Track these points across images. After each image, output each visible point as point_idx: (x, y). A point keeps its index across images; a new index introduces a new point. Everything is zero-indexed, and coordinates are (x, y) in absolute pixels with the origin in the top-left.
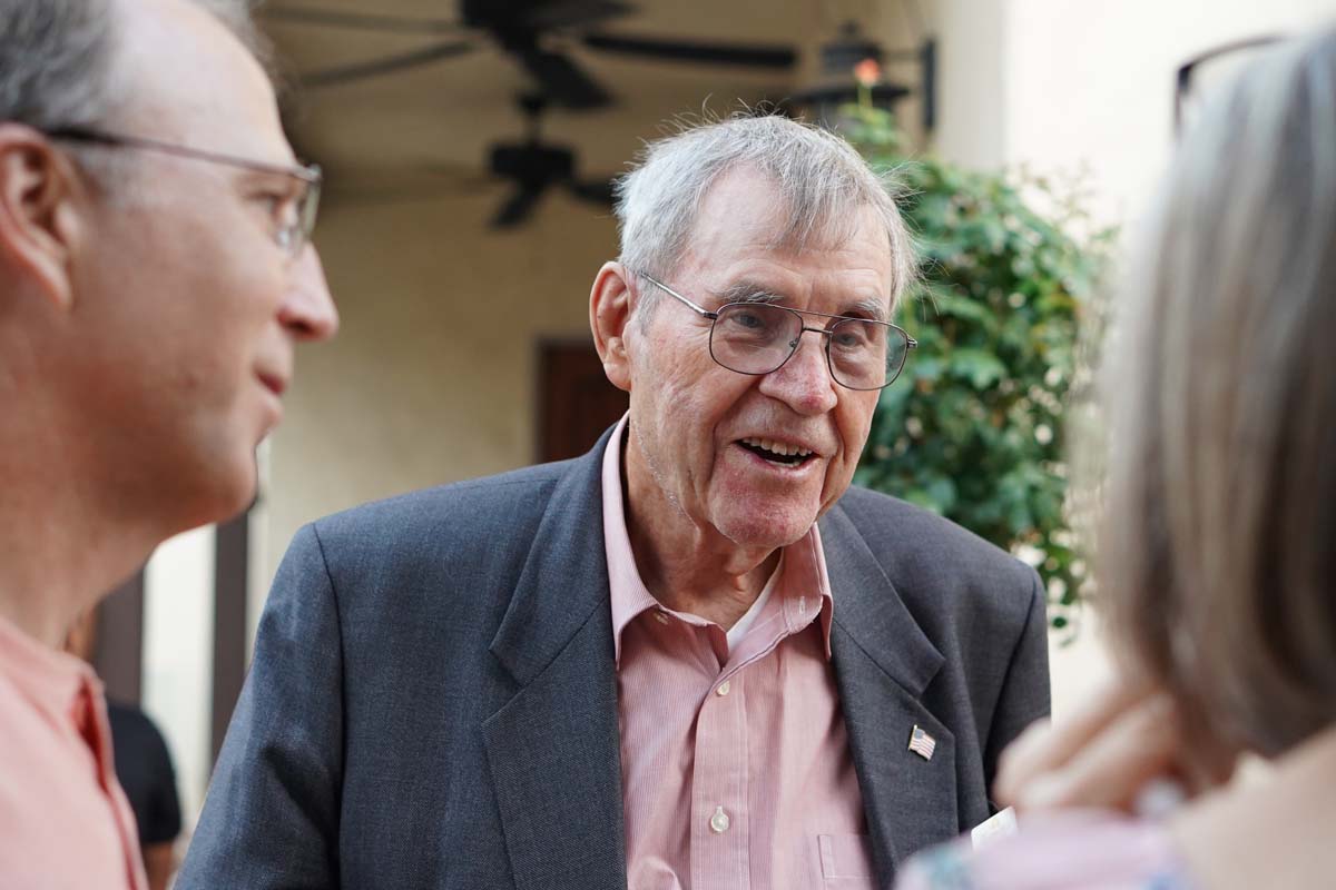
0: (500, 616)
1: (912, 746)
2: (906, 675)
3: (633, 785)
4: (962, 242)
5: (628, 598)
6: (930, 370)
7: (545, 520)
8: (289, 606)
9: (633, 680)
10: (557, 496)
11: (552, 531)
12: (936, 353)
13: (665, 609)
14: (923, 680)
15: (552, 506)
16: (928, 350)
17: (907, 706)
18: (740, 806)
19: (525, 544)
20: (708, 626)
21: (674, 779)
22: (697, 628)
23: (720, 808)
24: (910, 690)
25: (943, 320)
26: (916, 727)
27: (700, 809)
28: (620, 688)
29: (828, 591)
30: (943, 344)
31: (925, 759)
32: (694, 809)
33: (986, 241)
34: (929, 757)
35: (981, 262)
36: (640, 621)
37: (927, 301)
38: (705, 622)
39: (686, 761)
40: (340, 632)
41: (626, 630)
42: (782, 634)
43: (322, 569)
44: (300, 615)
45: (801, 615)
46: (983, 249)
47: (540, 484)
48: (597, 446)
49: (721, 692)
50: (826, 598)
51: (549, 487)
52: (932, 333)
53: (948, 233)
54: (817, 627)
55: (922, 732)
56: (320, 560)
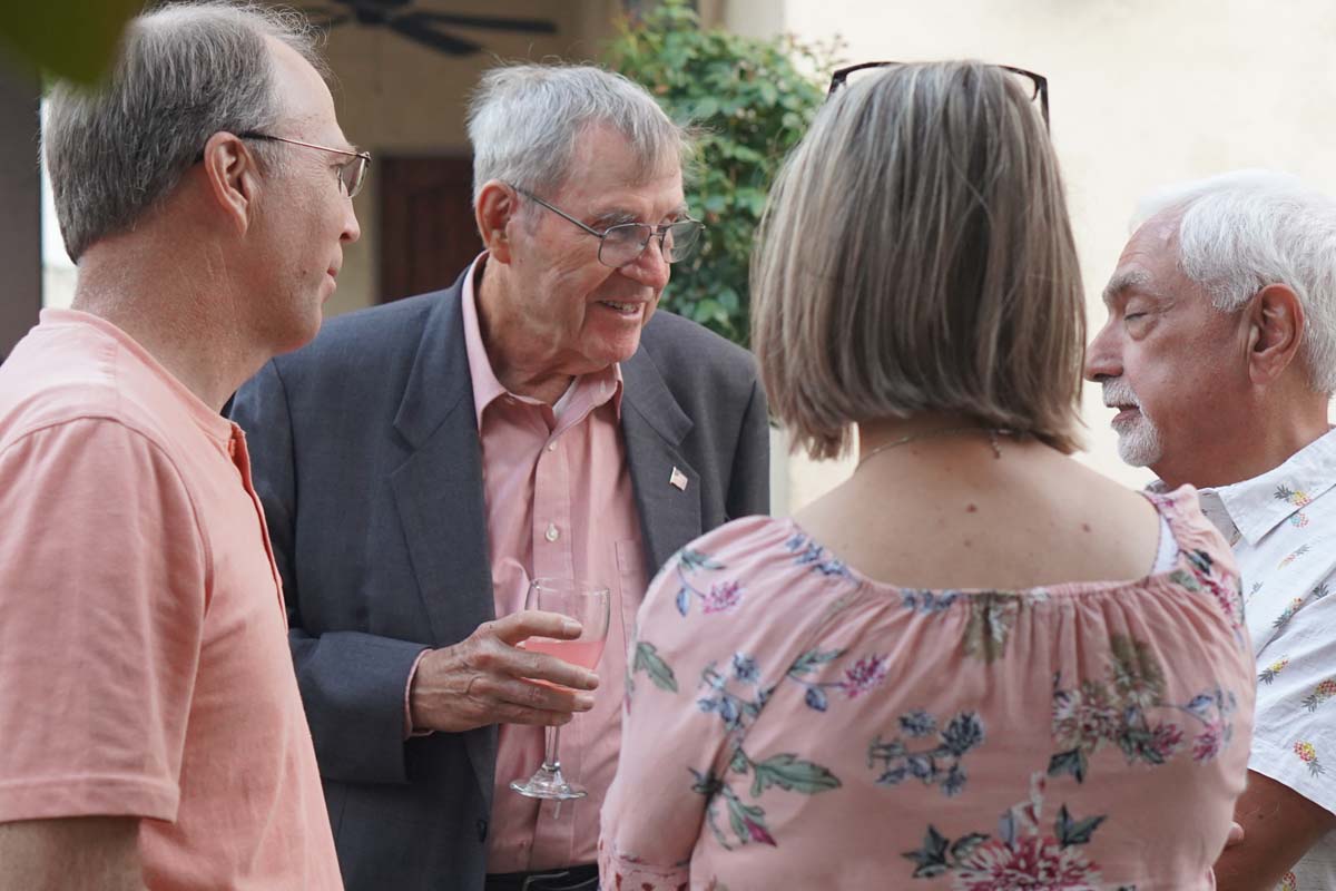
0: (398, 402)
1: (672, 480)
2: (670, 435)
3: (494, 512)
4: (743, 101)
5: (486, 388)
6: (718, 205)
7: (424, 337)
8: (252, 399)
9: (491, 443)
10: (432, 319)
11: (431, 342)
12: (723, 191)
13: (511, 394)
14: (679, 437)
15: (429, 327)
16: (715, 189)
17: (670, 455)
18: (565, 524)
19: (413, 351)
20: (541, 405)
21: (521, 508)
22: (534, 407)
23: (552, 525)
24: (671, 444)
25: (727, 164)
26: (675, 469)
27: (539, 526)
28: (482, 448)
29: (620, 378)
30: (728, 184)
31: (680, 489)
32: (535, 527)
33: (760, 98)
34: (683, 488)
35: (759, 114)
36: (494, 404)
37: (714, 147)
38: (538, 402)
39: (529, 494)
40: (290, 417)
41: (486, 411)
42: (590, 408)
43: (275, 374)
44: (262, 405)
45: (602, 394)
46: (760, 105)
47: (420, 310)
48: (457, 284)
49: (551, 448)
50: (619, 382)
51: (426, 313)
52: (720, 175)
53: (732, 94)
54: (611, 403)
55: (679, 472)
56: (274, 368)
